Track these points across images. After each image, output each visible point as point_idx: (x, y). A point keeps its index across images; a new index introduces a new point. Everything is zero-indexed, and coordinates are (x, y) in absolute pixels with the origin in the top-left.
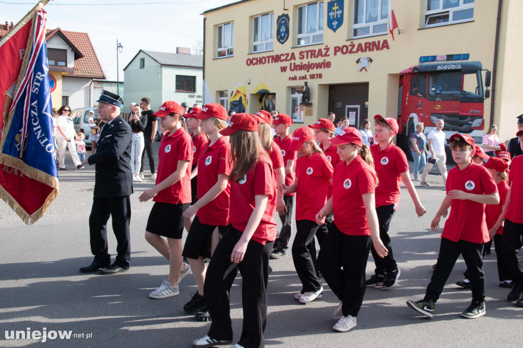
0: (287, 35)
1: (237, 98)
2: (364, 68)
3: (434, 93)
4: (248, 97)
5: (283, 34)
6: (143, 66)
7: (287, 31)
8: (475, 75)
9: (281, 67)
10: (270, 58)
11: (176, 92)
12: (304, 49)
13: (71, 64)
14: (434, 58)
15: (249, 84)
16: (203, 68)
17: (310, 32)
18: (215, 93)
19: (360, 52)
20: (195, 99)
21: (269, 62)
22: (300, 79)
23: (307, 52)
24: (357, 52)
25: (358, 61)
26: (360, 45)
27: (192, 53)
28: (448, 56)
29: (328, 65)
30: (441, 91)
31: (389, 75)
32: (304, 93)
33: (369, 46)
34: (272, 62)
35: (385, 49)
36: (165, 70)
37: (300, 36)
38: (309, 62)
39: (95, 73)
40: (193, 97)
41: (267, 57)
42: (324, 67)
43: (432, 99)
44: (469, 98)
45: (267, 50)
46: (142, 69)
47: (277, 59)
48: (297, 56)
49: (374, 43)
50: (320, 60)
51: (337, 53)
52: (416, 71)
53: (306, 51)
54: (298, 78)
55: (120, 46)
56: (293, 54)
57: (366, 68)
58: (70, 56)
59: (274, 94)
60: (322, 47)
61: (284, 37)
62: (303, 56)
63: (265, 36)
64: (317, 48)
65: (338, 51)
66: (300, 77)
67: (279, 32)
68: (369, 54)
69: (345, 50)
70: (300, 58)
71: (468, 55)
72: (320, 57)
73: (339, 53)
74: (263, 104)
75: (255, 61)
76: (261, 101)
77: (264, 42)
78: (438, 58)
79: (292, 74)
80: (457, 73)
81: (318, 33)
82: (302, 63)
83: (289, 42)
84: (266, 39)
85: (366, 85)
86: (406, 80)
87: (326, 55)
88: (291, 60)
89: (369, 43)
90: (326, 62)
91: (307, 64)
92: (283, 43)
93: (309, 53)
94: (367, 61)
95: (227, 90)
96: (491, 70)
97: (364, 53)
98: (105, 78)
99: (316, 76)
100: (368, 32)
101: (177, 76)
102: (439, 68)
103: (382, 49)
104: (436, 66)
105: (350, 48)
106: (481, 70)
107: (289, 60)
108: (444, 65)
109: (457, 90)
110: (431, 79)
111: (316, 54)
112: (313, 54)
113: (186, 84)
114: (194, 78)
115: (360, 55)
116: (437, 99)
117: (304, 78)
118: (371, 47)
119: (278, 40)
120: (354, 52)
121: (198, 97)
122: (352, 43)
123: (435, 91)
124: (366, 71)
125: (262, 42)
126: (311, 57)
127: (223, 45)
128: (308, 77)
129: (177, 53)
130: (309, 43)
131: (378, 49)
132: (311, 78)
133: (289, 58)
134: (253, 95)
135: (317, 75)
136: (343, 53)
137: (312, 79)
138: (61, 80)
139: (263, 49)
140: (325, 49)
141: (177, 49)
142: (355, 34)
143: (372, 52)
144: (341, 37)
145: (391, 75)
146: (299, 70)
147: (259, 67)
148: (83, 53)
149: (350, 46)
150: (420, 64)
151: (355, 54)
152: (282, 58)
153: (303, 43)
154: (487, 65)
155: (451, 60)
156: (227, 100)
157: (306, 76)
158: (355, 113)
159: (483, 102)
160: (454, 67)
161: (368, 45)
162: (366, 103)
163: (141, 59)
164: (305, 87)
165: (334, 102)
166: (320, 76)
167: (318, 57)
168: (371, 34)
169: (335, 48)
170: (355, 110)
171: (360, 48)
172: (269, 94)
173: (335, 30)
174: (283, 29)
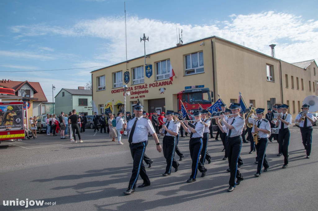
1: (108, 107)
2: (162, 92)
3: (192, 101)
4: (113, 107)
6: (63, 95)
7: (129, 78)
8: (207, 93)
10: (122, 90)
11: (79, 106)
12: (136, 86)
13: (32, 96)
14: (191, 87)
15: (113, 101)
16: (92, 95)
17: (139, 78)
18: (98, 106)
19: (160, 86)
20: (88, 108)
21: (121, 92)
23: (138, 87)
24: (159, 86)
25: (160, 90)
26: (160, 83)
27: (85, 89)
28: (196, 86)
29: (147, 92)
30: (194, 100)
31: (173, 94)
32: (137, 104)
33: (164, 84)
35: (170, 84)
36: (74, 97)
37: (134, 80)
39: (43, 99)
40: (86, 108)
41: (120, 89)
43: (191, 104)
44: (206, 102)
45: (120, 87)
46: (63, 97)
48: (134, 88)
49: (166, 82)
50: (144, 90)
52: (184, 93)
54: (134, 98)
55: (54, 87)
56: (132, 88)
58: (32, 93)
59: (124, 105)
60: (144, 84)
61: (128, 81)
64: (142, 85)
65: (151, 86)
67: (125, 79)
68: (164, 86)
69: (154, 85)
70: (135, 89)
71: (204, 85)
72: (143, 88)
73: (152, 87)
74: (119, 109)
75: (115, 91)
76: (118, 108)
77: (119, 83)
78: (192, 87)
79: (132, 96)
80: (200, 93)
81: (142, 78)
82: (136, 91)
83: (130, 83)
84: (120, 82)
85: (164, 99)
86: (180, 96)
87: (146, 88)
88: (131, 90)
89: (164, 82)
90: (146, 90)
91: (138, 91)
92: (127, 83)
93: (139, 87)
94: (163, 89)
95: (103, 104)
96: (213, 91)
97: (162, 86)
98: (47, 101)
100: (163, 78)
101: (79, 99)
102: (193, 91)
103: (169, 84)
104: (192, 90)
105: (156, 84)
106: (209, 91)
108: (195, 90)
109: (201, 99)
110: (190, 95)
111: (142, 87)
112: (140, 87)
113: (83, 102)
114: (87, 99)
115: (160, 87)
116: (193, 103)
117: (137, 97)
119: (125, 82)
121: (89, 107)
122: (157, 82)
123: (192, 100)
124: (164, 93)
126: (140, 89)
127: (100, 85)
128: (139, 97)
129: (79, 89)
131: (168, 84)
132: (140, 97)
133: (130, 89)
134: (115, 106)
135: (143, 96)
138: (32, 103)
139: (118, 86)
141: (79, 87)
142: (158, 79)
144: (152, 80)
145: (174, 95)
146: (135, 94)
147: (117, 94)
148: (37, 91)
150: (185, 90)
151: (158, 87)
152: (127, 89)
153: (135, 83)
154: (211, 89)
155: (198, 88)
156: (103, 109)
158: (160, 111)
159: (211, 104)
160: (199, 91)
162: (164, 107)
163: (63, 92)
164: (138, 101)
165: (150, 107)
166: (144, 96)
167: (142, 88)
168: (164, 78)
169: (150, 84)
170: (160, 109)
171: (160, 84)
172: (122, 105)
173: (149, 77)
174: (127, 77)
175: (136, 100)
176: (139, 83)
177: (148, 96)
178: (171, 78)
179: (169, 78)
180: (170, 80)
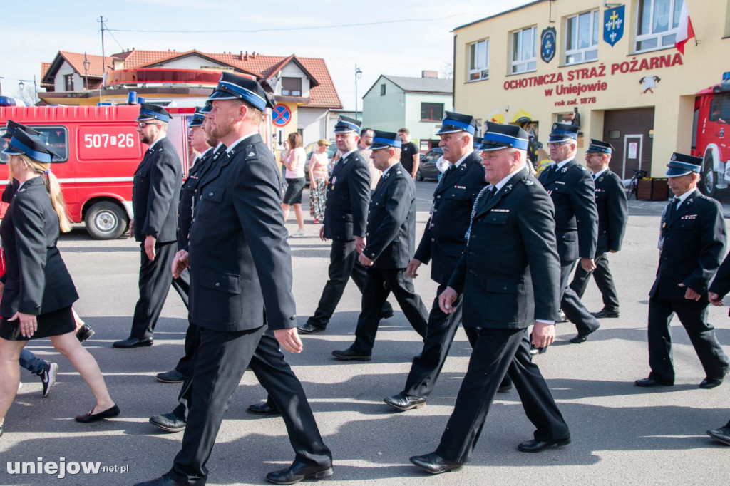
0: (553, 52)
2: (649, 89)
5: (548, 51)
6: (383, 93)
7: (553, 48)
9: (546, 91)
10: (533, 81)
11: (421, 121)
12: (573, 69)
13: (306, 93)
15: (507, 111)
16: (453, 94)
17: (582, 48)
19: (644, 70)
21: (531, 85)
22: (568, 104)
23: (578, 71)
24: (640, 69)
25: (641, 81)
26: (644, 61)
27: (440, 76)
29: (603, 86)
31: (683, 97)
32: (573, 121)
33: (656, 63)
34: (535, 85)
35: (677, 65)
36: (409, 97)
37: (569, 53)
38: (579, 84)
39: (332, 103)
41: (529, 79)
42: (599, 89)
45: (529, 71)
46: (383, 97)
47: (540, 81)
48: (565, 76)
49: (662, 58)
50: (594, 80)
51: (616, 72)
52: (717, 91)
53: (576, 71)
54: (566, 103)
55: (358, 71)
56: (560, 75)
57: (652, 89)
58: (305, 84)
59: (537, 123)
60: (597, 65)
61: (550, 55)
62: (573, 77)
63: (527, 54)
64: (589, 67)
65: (617, 69)
66: (569, 102)
67: (543, 49)
68: (655, 72)
69: (625, 67)
70: (569, 79)
72: (593, 77)
73: (618, 72)
75: (514, 84)
77: (526, 62)
79: (559, 98)
81: (592, 48)
82: (571, 85)
83: (556, 61)
84: (528, 57)
85: (652, 109)
86: (704, 102)
87: (601, 74)
88: (557, 81)
89: (657, 59)
90: (601, 83)
91: (577, 86)
92: (548, 62)
93: (581, 73)
94: (653, 81)
95: (480, 119)
97: (650, 71)
98: (341, 108)
99: (588, 100)
100: (656, 45)
101: (422, 104)
103: (673, 64)
105: (631, 65)
107: (555, 82)
111: (589, 73)
112: (585, 73)
113: (432, 112)
114: (442, 105)
115: (644, 73)
117: (574, 102)
118: (659, 62)
119: (543, 58)
120: (636, 70)
122: (634, 58)
124: (652, 92)
125: (523, 61)
126: (583, 77)
127: (476, 66)
128: (578, 101)
129: (423, 77)
130: (580, 60)
131: (667, 64)
132: (582, 103)
133: (555, 79)
135: (590, 99)
136: (622, 71)
137: (583, 105)
138: (296, 111)
139: (523, 70)
140: (600, 67)
141: (423, 72)
142: (639, 48)
143: (659, 69)
144: (620, 51)
146: (568, 93)
147: (520, 90)
148: (319, 81)
149: (632, 62)
150: (723, 82)
151: (638, 72)
152: (547, 79)
153: (572, 60)
157: (576, 100)
158: (636, 144)
161: (655, 61)
162: (651, 132)
163: (383, 86)
164: (574, 114)
165: (610, 132)
166: (593, 100)
167: (591, 76)
168: (659, 46)
169: (613, 66)
170: (637, 140)
171: (644, 65)
172: (530, 122)
173: (612, 44)
174: (548, 45)
175: (570, 109)
176: (582, 62)
177: (606, 101)
178: (680, 46)
179: (673, 45)
180: (676, 51)
